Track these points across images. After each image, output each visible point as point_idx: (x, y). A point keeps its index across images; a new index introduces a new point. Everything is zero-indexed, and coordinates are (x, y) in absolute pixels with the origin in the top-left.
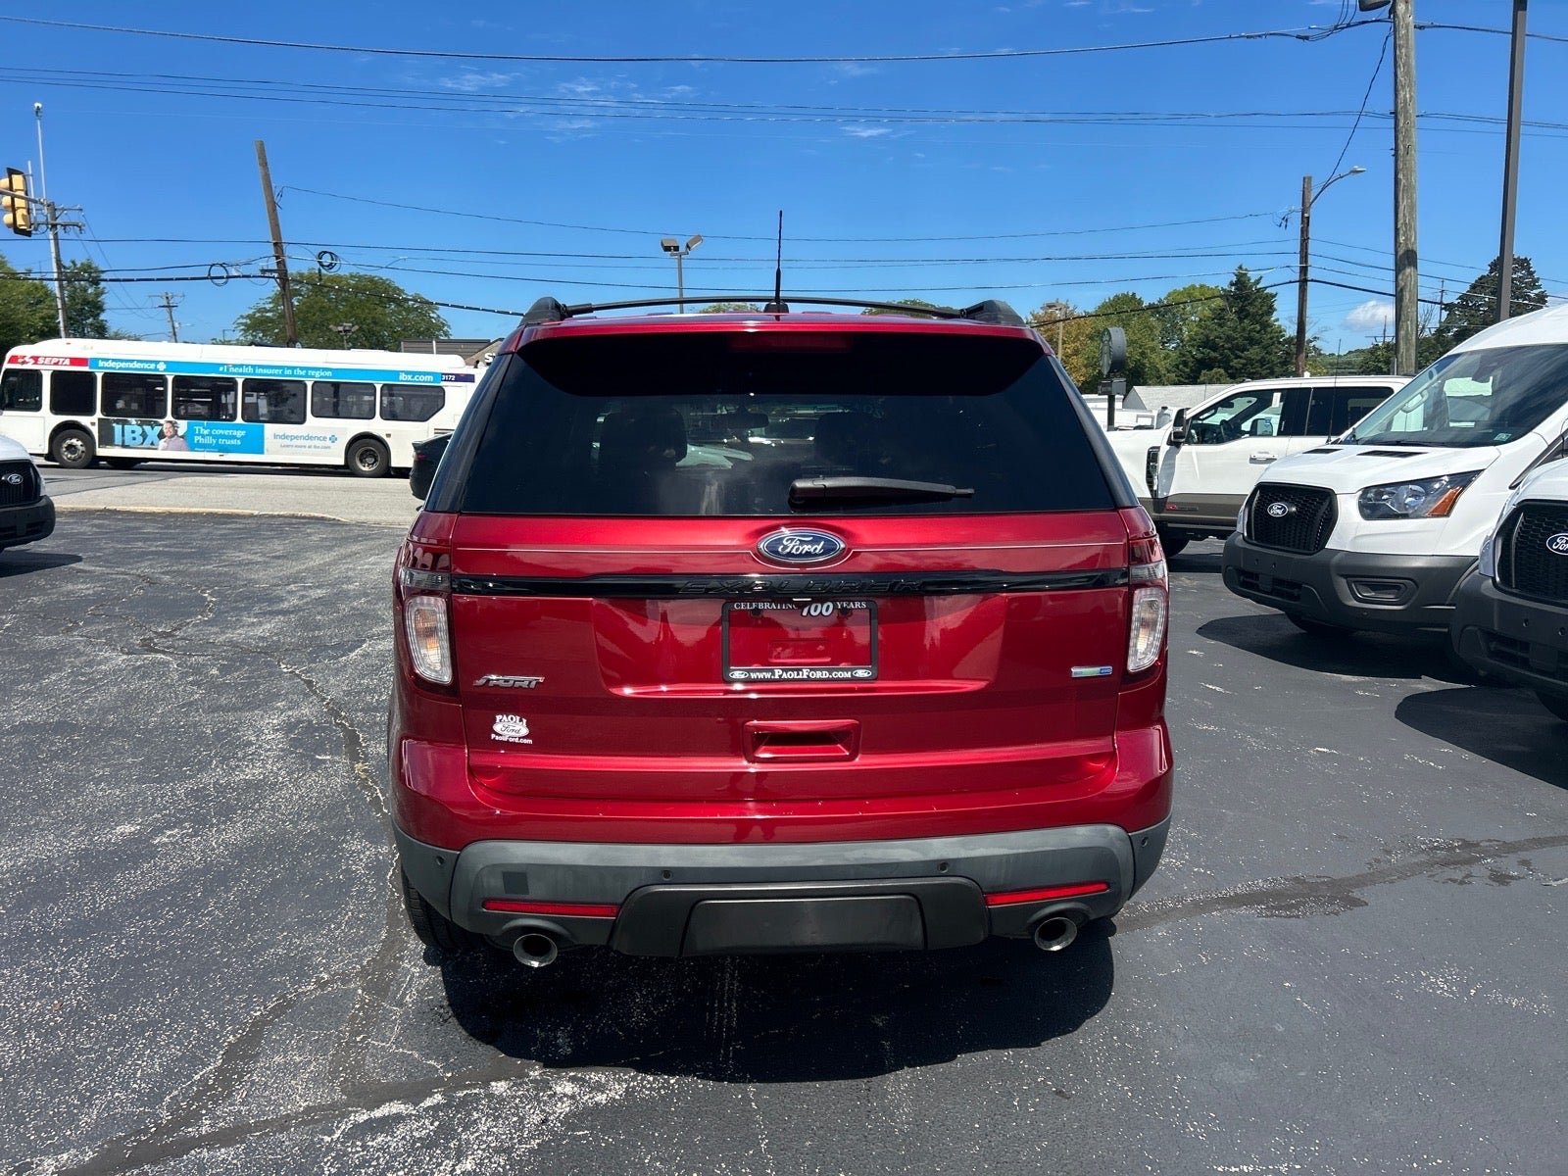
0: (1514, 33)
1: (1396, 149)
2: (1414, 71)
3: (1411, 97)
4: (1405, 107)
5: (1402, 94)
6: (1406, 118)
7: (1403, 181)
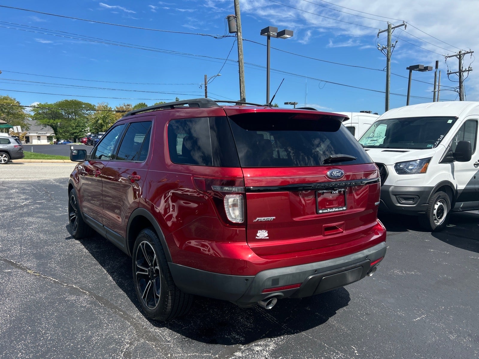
0: (268, 46)
1: (239, 71)
2: (243, 51)
3: (242, 58)
4: (241, 60)
5: (240, 57)
6: (241, 63)
7: (242, 80)
